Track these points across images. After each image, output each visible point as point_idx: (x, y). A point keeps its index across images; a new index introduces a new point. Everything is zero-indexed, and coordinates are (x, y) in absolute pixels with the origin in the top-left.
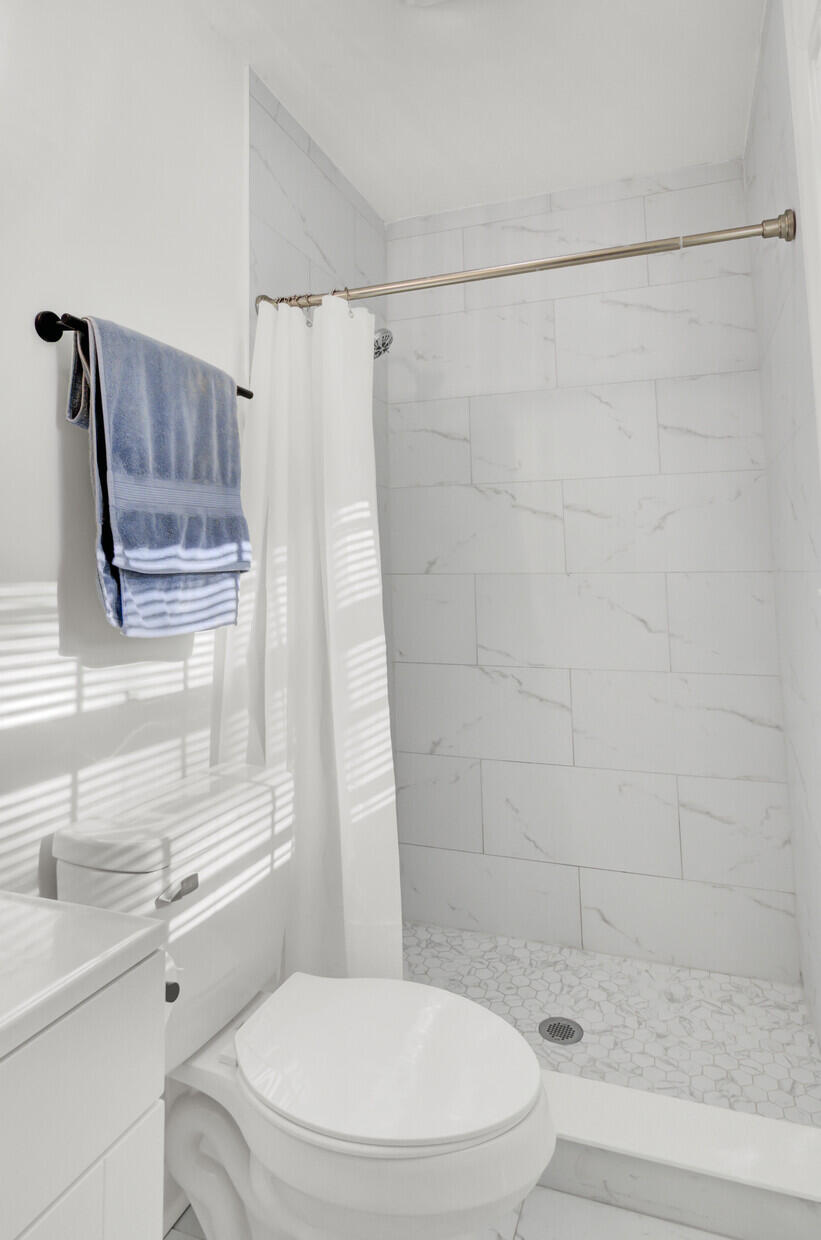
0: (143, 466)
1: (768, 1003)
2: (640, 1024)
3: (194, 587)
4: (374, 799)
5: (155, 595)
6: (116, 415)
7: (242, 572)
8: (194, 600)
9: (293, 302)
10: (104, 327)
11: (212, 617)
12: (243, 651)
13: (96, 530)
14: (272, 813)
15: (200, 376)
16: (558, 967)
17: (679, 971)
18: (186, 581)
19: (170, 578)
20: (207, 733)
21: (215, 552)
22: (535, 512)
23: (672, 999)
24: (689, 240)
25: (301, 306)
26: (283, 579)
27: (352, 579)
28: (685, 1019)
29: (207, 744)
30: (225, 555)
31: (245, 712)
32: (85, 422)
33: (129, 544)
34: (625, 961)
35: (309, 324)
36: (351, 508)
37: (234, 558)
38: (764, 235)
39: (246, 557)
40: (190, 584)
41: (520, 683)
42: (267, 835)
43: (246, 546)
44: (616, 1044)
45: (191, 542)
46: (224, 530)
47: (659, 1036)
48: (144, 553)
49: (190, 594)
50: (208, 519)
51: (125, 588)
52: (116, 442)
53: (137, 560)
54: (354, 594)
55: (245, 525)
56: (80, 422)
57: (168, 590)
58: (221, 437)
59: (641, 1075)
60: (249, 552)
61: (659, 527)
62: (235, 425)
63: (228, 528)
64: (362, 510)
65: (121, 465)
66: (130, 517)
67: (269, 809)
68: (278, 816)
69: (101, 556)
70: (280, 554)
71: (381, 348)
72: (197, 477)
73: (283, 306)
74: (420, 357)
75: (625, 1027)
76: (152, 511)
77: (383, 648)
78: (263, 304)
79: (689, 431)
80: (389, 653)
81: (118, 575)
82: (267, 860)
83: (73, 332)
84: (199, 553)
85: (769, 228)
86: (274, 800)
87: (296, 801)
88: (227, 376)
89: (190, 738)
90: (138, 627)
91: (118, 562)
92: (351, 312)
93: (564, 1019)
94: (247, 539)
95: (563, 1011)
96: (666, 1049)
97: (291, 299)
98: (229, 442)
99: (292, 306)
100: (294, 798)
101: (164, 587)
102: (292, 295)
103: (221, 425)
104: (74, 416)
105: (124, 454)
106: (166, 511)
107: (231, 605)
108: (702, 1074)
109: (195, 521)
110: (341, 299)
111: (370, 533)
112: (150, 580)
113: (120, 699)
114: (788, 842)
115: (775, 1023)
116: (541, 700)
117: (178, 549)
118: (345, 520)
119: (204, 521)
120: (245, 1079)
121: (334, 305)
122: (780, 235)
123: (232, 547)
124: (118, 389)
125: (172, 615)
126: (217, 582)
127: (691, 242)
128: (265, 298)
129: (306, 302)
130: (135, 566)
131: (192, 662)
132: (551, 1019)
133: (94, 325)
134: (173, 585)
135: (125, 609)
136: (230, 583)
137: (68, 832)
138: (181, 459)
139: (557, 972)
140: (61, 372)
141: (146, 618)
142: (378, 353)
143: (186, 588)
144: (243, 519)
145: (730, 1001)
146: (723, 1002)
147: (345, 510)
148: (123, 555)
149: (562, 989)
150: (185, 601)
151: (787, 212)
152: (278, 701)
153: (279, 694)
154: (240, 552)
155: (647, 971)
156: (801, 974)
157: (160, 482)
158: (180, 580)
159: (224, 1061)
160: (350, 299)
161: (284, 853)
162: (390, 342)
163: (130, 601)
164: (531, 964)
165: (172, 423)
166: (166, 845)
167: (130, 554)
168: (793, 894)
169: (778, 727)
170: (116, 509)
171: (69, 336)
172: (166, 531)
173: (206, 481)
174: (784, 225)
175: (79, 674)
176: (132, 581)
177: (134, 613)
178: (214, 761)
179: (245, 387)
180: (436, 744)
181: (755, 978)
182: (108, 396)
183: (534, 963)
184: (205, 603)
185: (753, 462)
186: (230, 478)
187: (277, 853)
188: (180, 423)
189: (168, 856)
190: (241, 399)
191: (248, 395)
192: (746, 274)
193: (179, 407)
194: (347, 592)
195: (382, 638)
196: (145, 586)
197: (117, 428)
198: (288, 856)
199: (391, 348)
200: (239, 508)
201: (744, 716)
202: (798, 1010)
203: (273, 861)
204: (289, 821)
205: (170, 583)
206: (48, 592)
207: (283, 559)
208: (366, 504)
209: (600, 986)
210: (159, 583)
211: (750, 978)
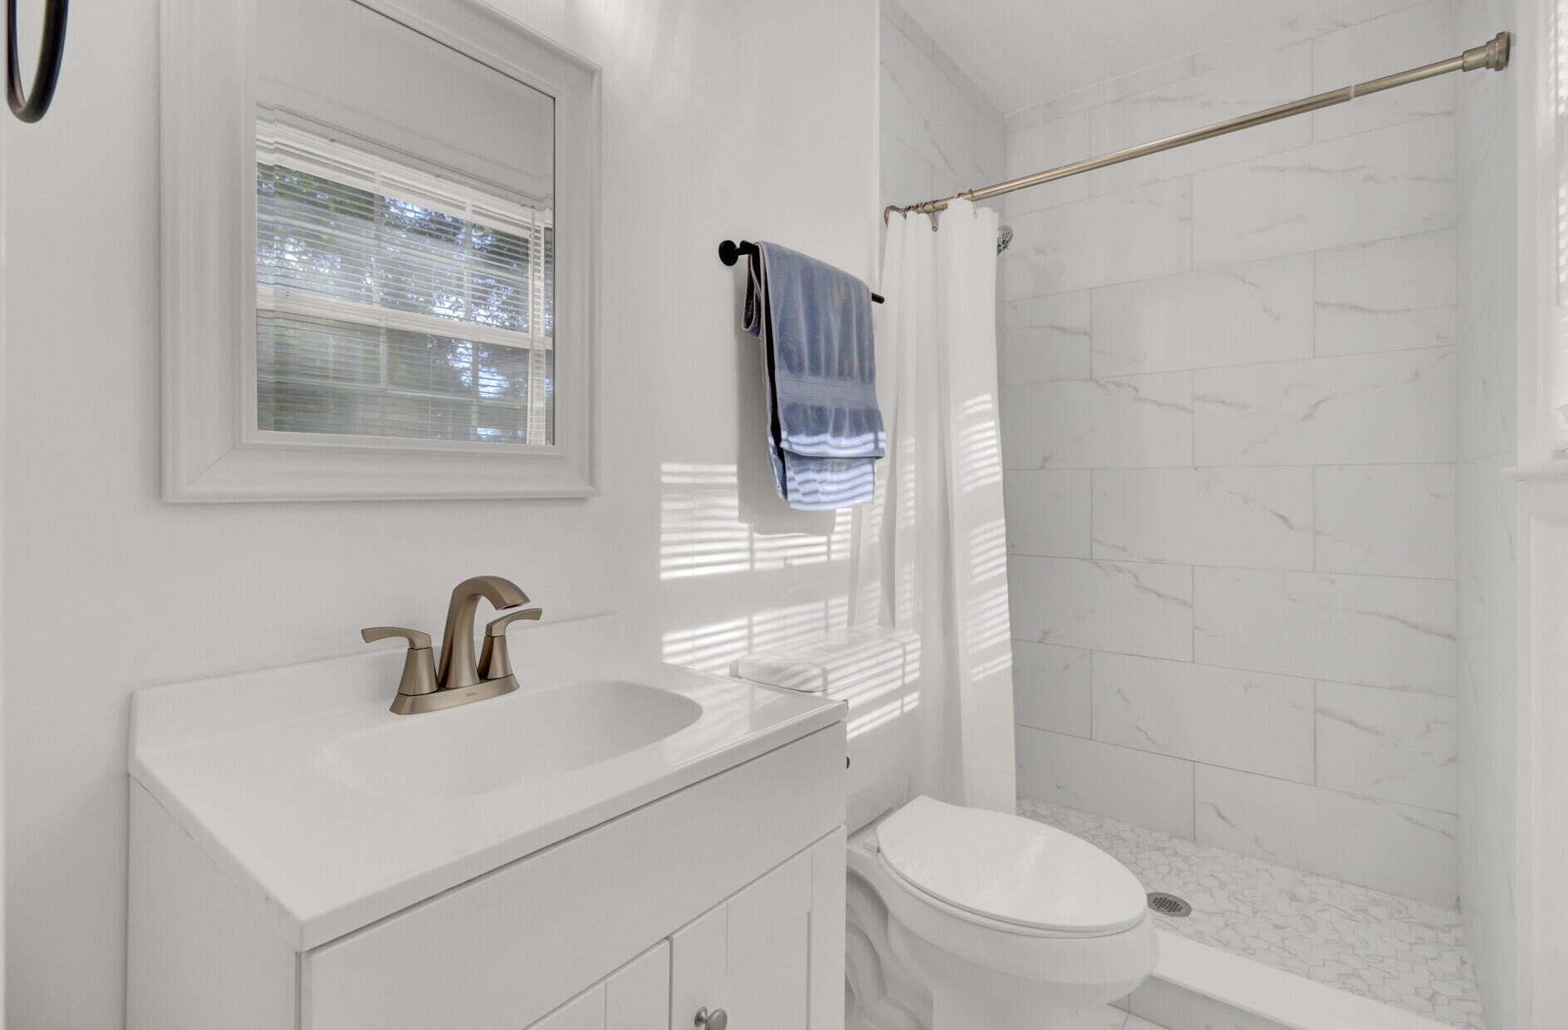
0: (801, 365)
1: (1412, 920)
2: (1255, 913)
3: (839, 471)
4: (995, 662)
5: (810, 475)
6: (780, 323)
7: (878, 458)
8: (839, 482)
9: (919, 209)
10: (772, 249)
11: (854, 497)
12: (876, 530)
13: (767, 417)
14: (903, 665)
15: (842, 284)
16: (1166, 852)
17: (1304, 876)
18: (832, 465)
19: (820, 460)
20: (845, 599)
21: (856, 441)
22: (1160, 405)
23: (1294, 898)
24: (1359, 88)
25: (927, 212)
26: (912, 467)
27: (976, 465)
28: (1308, 918)
29: (845, 609)
30: (864, 444)
31: (877, 584)
32: (757, 331)
33: (792, 432)
34: (1242, 858)
35: (935, 228)
36: (976, 400)
37: (871, 446)
38: (1464, 68)
39: (882, 445)
40: (836, 468)
41: (1137, 577)
42: (898, 684)
43: (882, 435)
44: (1226, 925)
45: (837, 432)
46: (864, 421)
47: (1276, 927)
48: (802, 439)
49: (836, 477)
50: (850, 410)
51: (789, 469)
52: (781, 344)
53: (797, 444)
54: (977, 480)
55: (880, 416)
56: (752, 331)
57: (819, 471)
58: (860, 340)
59: (1253, 954)
60: (884, 441)
61: (1310, 416)
62: (871, 328)
63: (866, 420)
64: (985, 402)
65: (785, 365)
66: (792, 408)
67: (900, 661)
68: (908, 668)
69: (771, 441)
70: (909, 445)
71: (1003, 245)
72: (841, 374)
73: (910, 214)
74: (1039, 251)
75: (1238, 913)
76: (808, 404)
77: (1003, 530)
78: (893, 215)
79: (1355, 307)
80: (1008, 535)
81: (783, 456)
82: (898, 703)
83: (747, 255)
84: (844, 441)
85: (1471, 59)
86: (905, 654)
87: (923, 659)
88: (864, 285)
89: (832, 602)
90: (799, 502)
91: (784, 445)
92: (975, 213)
93: (1170, 895)
94: (882, 430)
95: (1174, 891)
96: (1284, 939)
97: (917, 206)
98: (866, 343)
99: (919, 213)
100: (921, 655)
101: (817, 468)
102: (918, 202)
103: (860, 328)
104: (747, 326)
105: (787, 356)
106: (817, 403)
107: (869, 487)
108: (1324, 965)
109: (839, 413)
110: (967, 201)
111: (991, 424)
112: (806, 461)
113: (780, 564)
114: (1453, 760)
115: (1419, 938)
116: (1160, 595)
117: (827, 437)
118: (969, 412)
119: (847, 412)
120: (886, 860)
121: (959, 208)
122: (1487, 65)
123: (870, 436)
124: (782, 301)
125: (824, 493)
126: (857, 467)
127: (1363, 90)
128: (893, 208)
129: (933, 209)
130: (797, 449)
131: (834, 538)
132: (1157, 893)
133: (764, 248)
134: (824, 467)
135: (790, 485)
136: (868, 468)
137: (750, 658)
138: (829, 358)
139: (1166, 856)
140: (737, 290)
141: (804, 494)
142: (999, 251)
143: (832, 471)
144: (879, 412)
145: (1364, 911)
146: (1355, 911)
147: (970, 402)
148: (787, 440)
149: (1170, 871)
150: (832, 483)
151: (1499, 36)
152: (906, 576)
153: (907, 569)
154: (876, 441)
155: (1266, 870)
156: (1458, 899)
157: (813, 379)
158: (828, 463)
159: (866, 847)
160: (974, 200)
161: (912, 701)
162: (1010, 239)
163: (793, 479)
164: (1138, 846)
165: (822, 327)
166: (825, 673)
167: (793, 439)
168: (1456, 815)
169: (1449, 636)
170: (782, 401)
171: (743, 259)
172: (818, 421)
173: (848, 378)
174: (1493, 52)
175: (751, 540)
176: (795, 462)
177: (796, 490)
178: (851, 622)
179: (877, 293)
180: (1046, 633)
181: (1398, 895)
182: (775, 307)
183: (1141, 845)
184: (849, 485)
185: (1438, 337)
186: (867, 375)
187: (907, 699)
188: (828, 327)
189: (826, 683)
190: (875, 304)
191: (879, 299)
192: (1449, 113)
193: (827, 314)
194: (970, 478)
195: (1003, 521)
196: (802, 468)
197: (781, 333)
198: (915, 704)
199: (1011, 245)
200: (875, 402)
201: (1404, 622)
202: (1450, 932)
203: (902, 706)
204: (917, 675)
205: (821, 465)
206: (728, 473)
207: (912, 449)
208: (988, 397)
209: (1212, 875)
210: (813, 465)
211: (1392, 895)
